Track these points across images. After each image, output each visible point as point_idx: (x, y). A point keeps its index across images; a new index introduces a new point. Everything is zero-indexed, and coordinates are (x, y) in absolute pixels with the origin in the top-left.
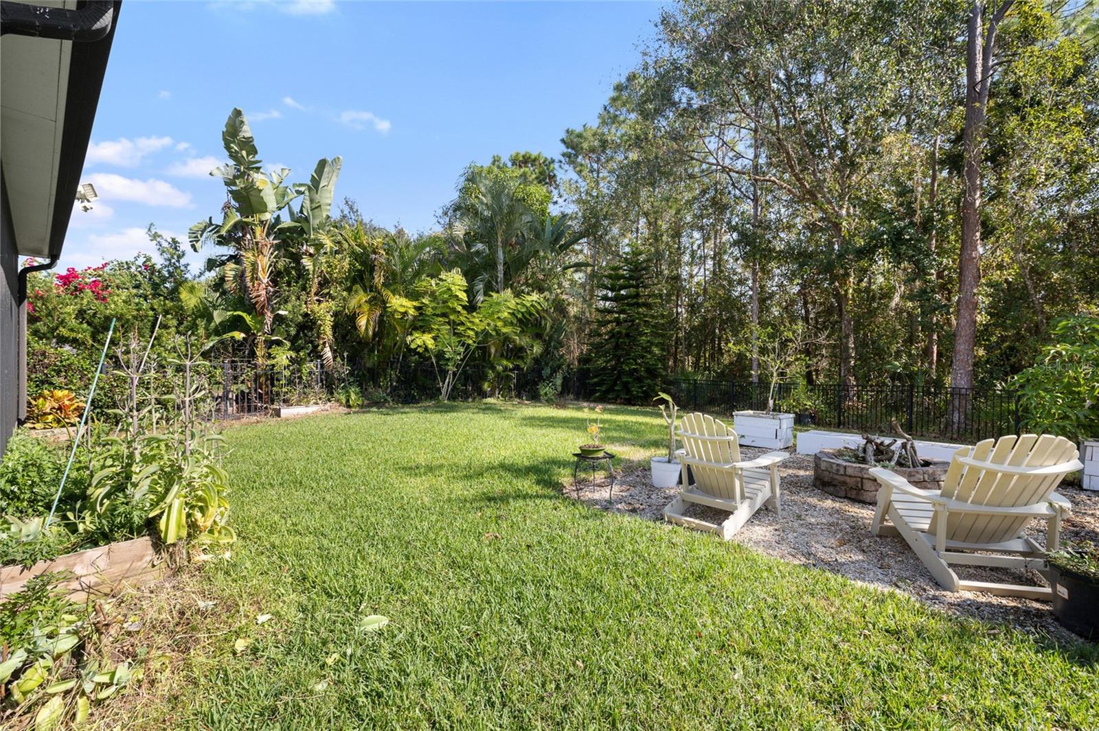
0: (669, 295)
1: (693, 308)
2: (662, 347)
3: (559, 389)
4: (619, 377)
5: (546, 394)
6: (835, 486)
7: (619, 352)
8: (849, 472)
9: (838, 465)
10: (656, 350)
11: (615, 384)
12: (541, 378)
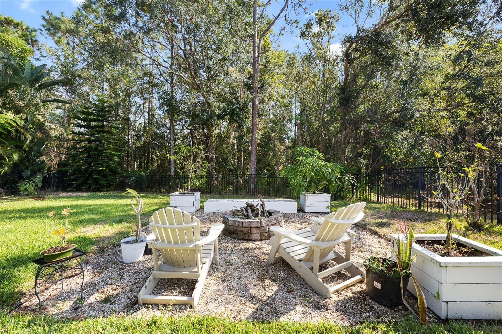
0: (123, 129)
1: (138, 137)
2: (120, 157)
3: (40, 185)
4: (90, 174)
5: (26, 189)
6: (237, 234)
7: (90, 160)
8: (245, 225)
9: (239, 222)
10: (116, 159)
11: (88, 179)
12: (21, 178)
